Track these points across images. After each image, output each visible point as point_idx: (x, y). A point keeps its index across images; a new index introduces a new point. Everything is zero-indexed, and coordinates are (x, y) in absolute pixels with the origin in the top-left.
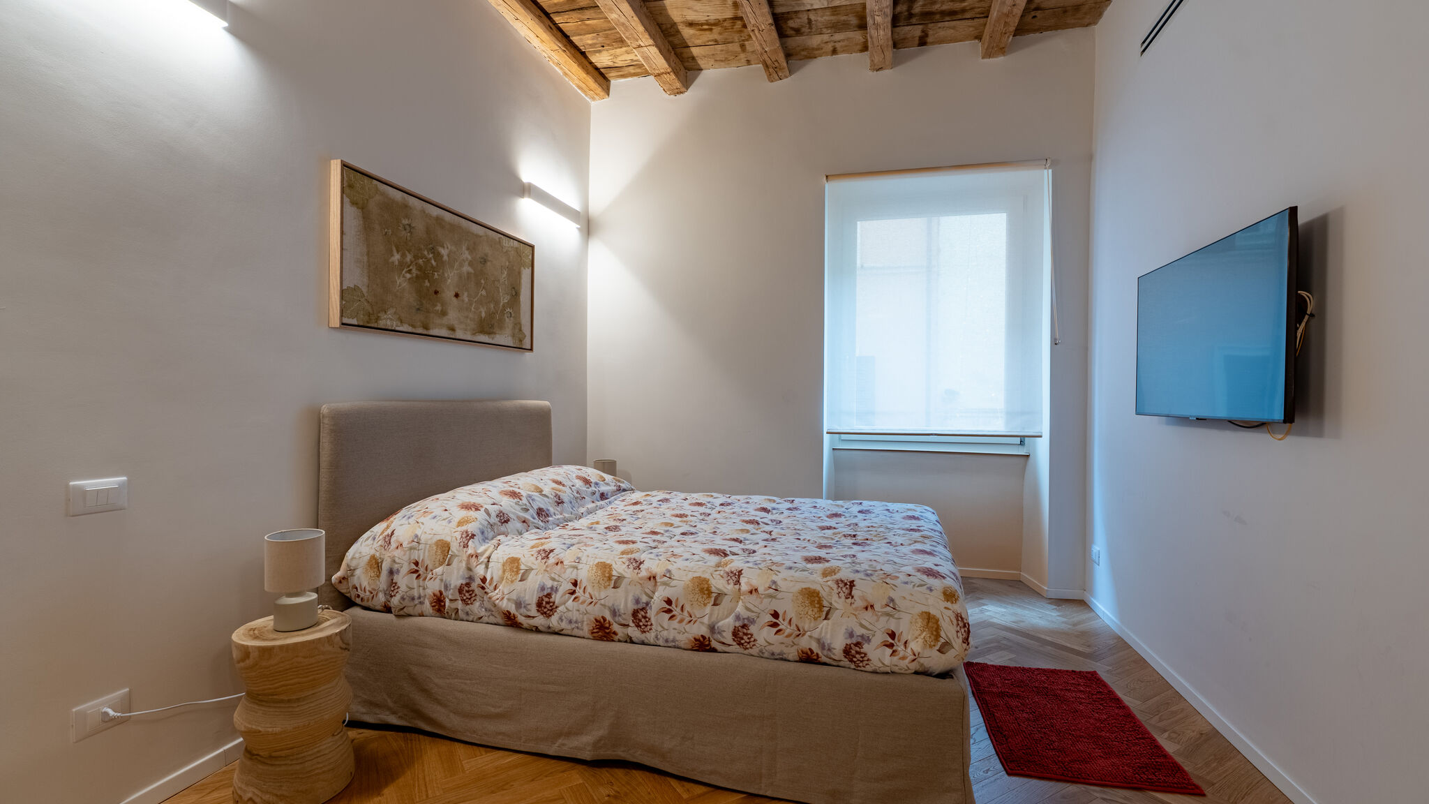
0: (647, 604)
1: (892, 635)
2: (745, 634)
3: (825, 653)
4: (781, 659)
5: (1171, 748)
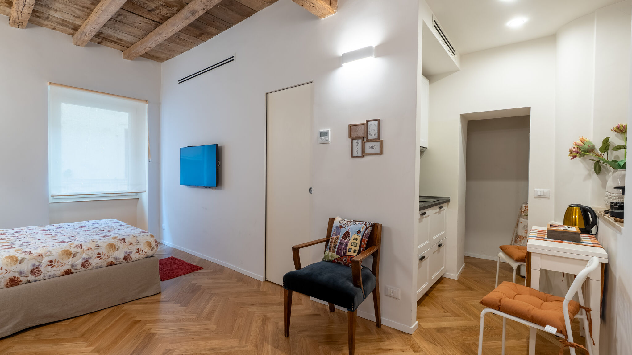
0: (39, 265)
1: (138, 249)
2: (87, 263)
3: (117, 261)
4: (101, 267)
5: (195, 264)
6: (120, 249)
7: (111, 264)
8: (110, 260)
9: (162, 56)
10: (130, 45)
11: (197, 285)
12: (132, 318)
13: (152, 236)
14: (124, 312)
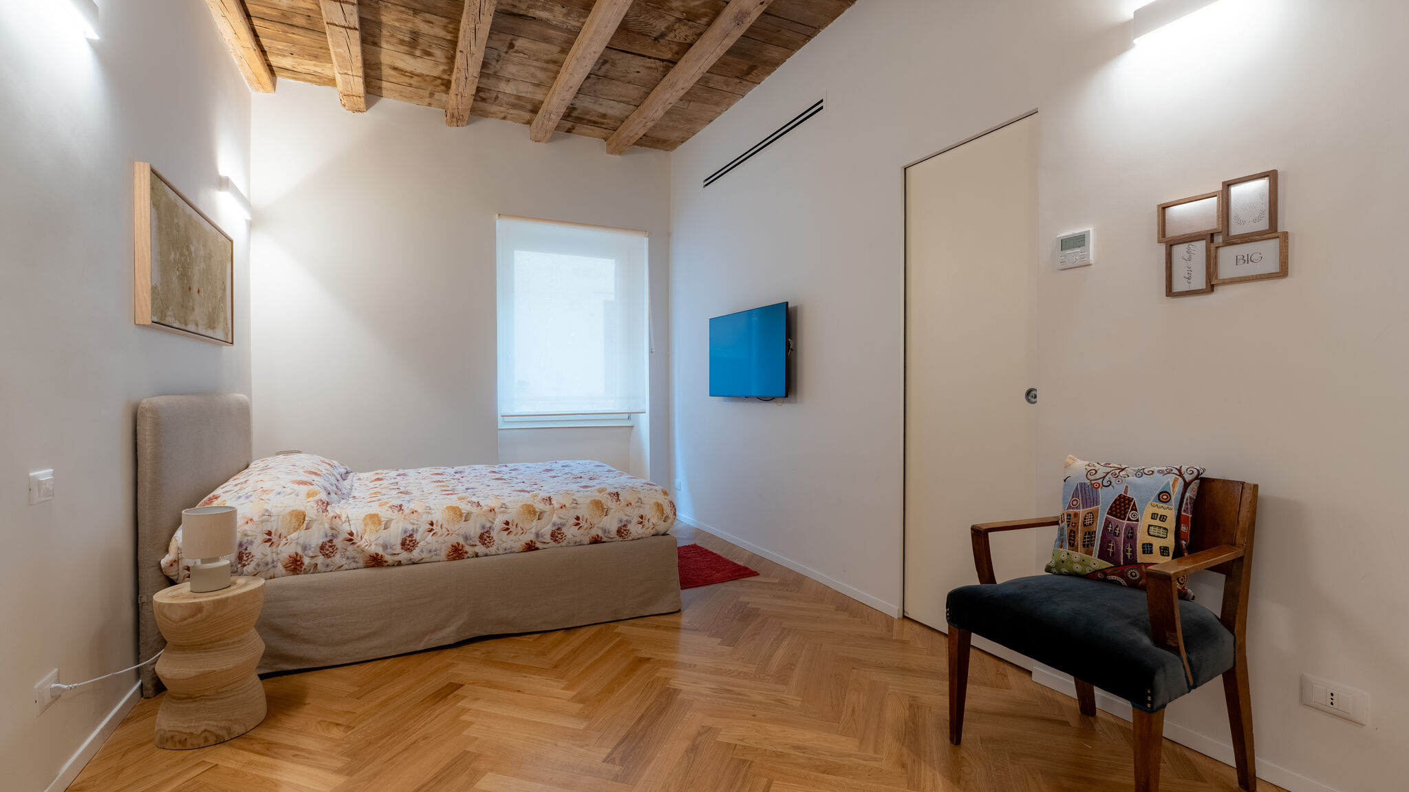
0: (490, 528)
1: (642, 517)
2: (559, 534)
3: (606, 535)
4: (580, 545)
5: (741, 563)
6: (611, 513)
7: (596, 541)
8: (596, 532)
9: (674, 135)
10: (619, 124)
11: (749, 606)
12: (633, 650)
13: (665, 493)
14: (620, 638)
